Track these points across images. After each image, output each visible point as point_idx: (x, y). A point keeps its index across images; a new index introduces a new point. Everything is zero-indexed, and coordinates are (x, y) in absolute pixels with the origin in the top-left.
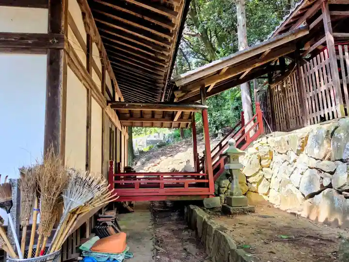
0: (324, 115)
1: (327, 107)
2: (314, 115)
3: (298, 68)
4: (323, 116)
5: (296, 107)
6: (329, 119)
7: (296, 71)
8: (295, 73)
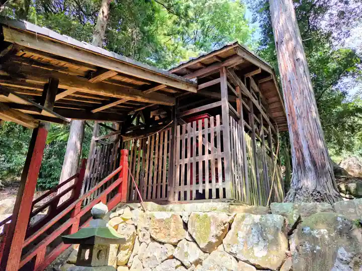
0: (204, 191)
1: (210, 182)
2: (188, 188)
3: (173, 126)
4: (201, 191)
5: (160, 173)
6: (210, 197)
7: (170, 129)
8: (169, 131)
